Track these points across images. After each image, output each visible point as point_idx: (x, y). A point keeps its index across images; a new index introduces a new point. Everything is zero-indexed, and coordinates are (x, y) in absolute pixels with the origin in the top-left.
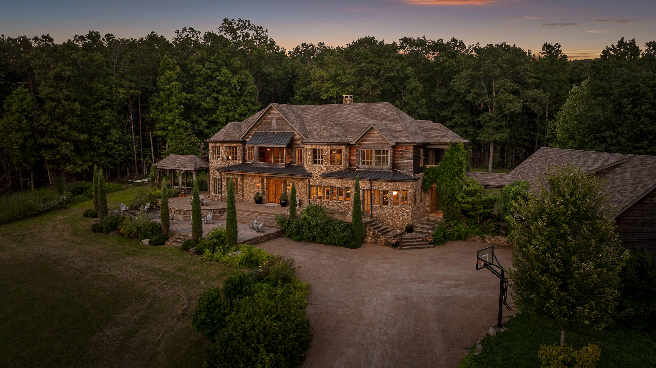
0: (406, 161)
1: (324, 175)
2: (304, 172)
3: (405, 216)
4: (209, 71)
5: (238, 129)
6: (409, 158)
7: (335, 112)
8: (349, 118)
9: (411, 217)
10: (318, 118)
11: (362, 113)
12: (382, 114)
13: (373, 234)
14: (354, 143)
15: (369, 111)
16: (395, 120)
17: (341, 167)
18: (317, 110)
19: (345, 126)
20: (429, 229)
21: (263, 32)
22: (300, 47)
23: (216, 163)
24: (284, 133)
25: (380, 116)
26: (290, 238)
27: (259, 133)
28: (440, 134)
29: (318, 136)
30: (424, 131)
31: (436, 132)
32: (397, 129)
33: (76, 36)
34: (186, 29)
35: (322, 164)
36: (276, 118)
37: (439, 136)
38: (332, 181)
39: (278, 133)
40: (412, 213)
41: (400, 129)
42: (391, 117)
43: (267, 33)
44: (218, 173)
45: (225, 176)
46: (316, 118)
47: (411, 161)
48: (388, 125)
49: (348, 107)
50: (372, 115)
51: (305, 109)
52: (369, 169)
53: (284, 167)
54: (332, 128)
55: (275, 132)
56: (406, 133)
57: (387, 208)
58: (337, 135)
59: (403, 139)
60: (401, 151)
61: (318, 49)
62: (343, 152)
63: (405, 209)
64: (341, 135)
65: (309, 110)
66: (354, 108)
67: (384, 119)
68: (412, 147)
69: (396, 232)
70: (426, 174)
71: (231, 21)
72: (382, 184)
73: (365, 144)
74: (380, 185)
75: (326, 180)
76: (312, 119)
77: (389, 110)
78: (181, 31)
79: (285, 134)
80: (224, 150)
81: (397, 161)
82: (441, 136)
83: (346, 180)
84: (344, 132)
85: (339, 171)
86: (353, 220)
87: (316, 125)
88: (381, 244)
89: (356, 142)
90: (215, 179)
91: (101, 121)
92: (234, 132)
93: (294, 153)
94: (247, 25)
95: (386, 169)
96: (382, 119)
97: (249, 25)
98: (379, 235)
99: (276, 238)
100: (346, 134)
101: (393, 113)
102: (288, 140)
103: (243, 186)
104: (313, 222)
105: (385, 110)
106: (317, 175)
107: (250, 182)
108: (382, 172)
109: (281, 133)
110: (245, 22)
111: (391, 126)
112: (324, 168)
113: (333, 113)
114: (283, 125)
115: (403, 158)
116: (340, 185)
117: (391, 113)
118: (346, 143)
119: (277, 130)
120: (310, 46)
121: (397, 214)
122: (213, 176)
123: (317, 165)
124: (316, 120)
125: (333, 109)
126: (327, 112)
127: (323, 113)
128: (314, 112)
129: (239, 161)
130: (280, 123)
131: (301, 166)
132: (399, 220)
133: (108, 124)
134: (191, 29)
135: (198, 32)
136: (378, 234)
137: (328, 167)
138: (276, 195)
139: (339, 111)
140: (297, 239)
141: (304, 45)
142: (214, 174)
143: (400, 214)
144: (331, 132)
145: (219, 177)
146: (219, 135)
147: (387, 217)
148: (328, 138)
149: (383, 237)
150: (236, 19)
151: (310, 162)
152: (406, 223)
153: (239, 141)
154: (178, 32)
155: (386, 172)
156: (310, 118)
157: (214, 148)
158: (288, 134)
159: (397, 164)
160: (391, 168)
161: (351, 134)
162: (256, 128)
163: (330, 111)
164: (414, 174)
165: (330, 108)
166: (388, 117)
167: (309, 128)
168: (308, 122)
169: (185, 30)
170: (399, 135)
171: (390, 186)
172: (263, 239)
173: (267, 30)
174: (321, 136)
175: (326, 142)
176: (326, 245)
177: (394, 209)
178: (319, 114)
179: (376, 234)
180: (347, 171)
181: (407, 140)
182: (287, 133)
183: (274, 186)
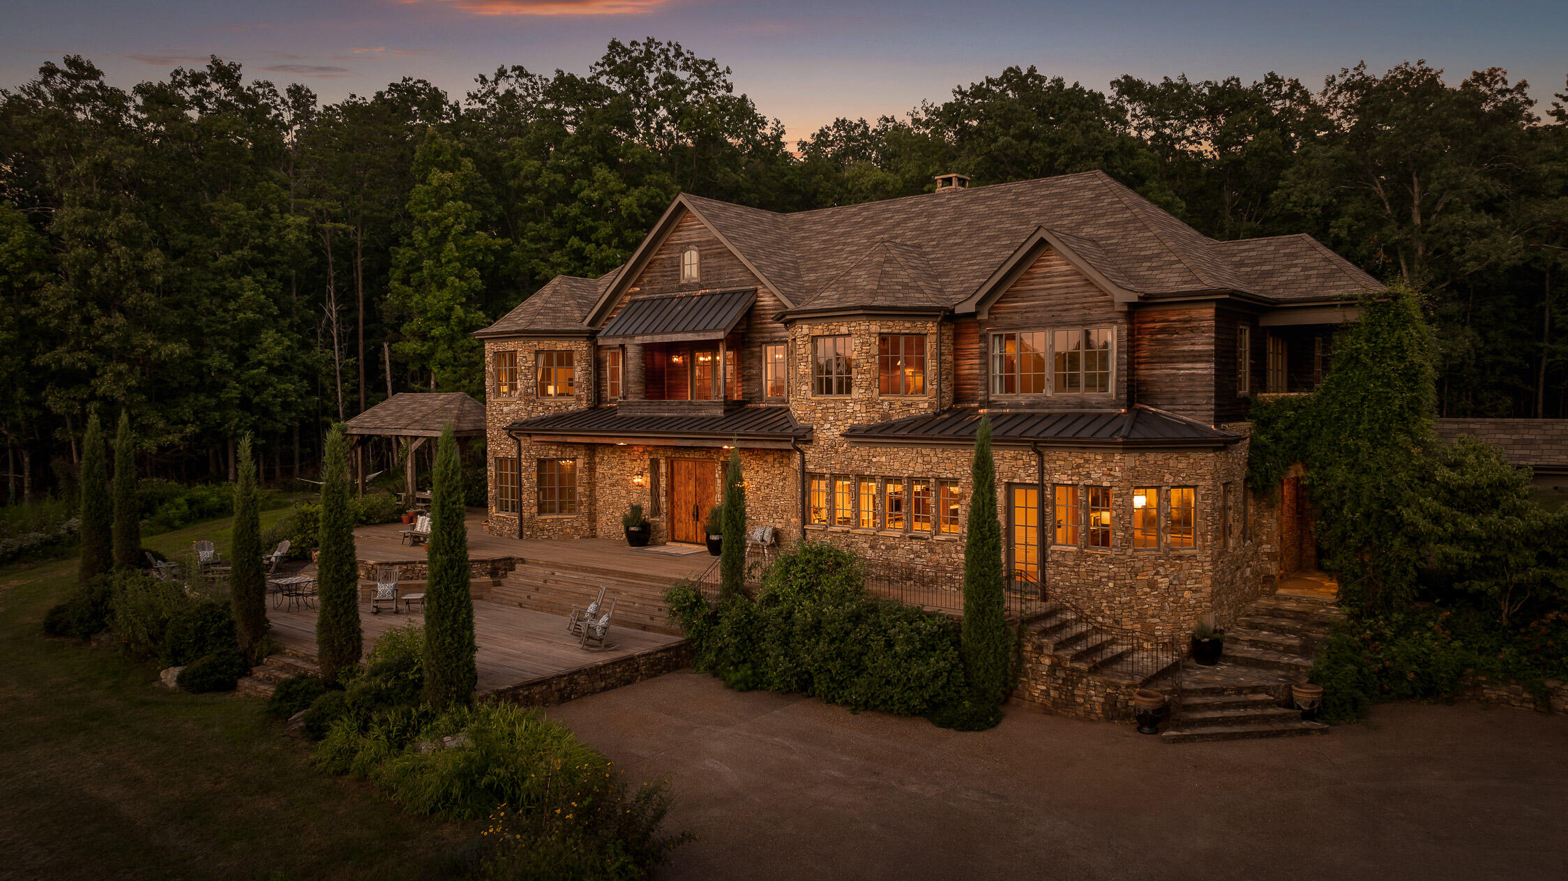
0: (1185, 368)
1: (856, 435)
2: (788, 425)
3: (1187, 594)
4: (560, 177)
5: (581, 297)
6: (1195, 357)
7: (905, 220)
8: (955, 233)
9: (1213, 596)
10: (844, 244)
11: (1002, 213)
12: (1077, 208)
13: (1053, 668)
14: (970, 307)
15: (1029, 204)
16: (1128, 222)
17: (923, 405)
18: (842, 221)
19: (938, 259)
20: (1288, 650)
21: (717, 75)
22: (828, 128)
23: (506, 409)
24: (723, 294)
25: (1068, 215)
26: (716, 675)
27: (644, 300)
28: (1312, 269)
29: (835, 290)
30: (1247, 265)
31: (1296, 265)
32: (1141, 249)
33: (177, 72)
34: (506, 71)
35: (849, 392)
36: (698, 244)
37: (1309, 277)
38: (886, 454)
39: (703, 295)
40: (1215, 582)
41: (1153, 248)
42: (1115, 212)
43: (729, 79)
44: (510, 441)
45: (532, 450)
46: (837, 245)
47: (1205, 369)
48: (1102, 239)
49: (949, 200)
50: (1039, 215)
51: (802, 221)
52: (1031, 406)
53: (719, 412)
54: (889, 261)
55: (693, 293)
56: (1179, 261)
57: (1111, 561)
58: (905, 286)
59: (1171, 281)
60: (1162, 330)
61: (880, 133)
62: (930, 345)
63: (1186, 565)
64: (920, 283)
65: (815, 223)
66: (973, 201)
67: (1085, 223)
68: (1209, 312)
69: (1148, 659)
70: (1264, 424)
71: (628, 46)
72: (1087, 461)
73: (1016, 311)
74: (1079, 466)
75: (864, 451)
76: (823, 249)
77: (1106, 194)
78: (491, 77)
79: (726, 298)
80: (529, 364)
81: (1143, 372)
82: (1318, 276)
83: (939, 451)
84: (935, 277)
85: (916, 420)
86: (967, 608)
87: (834, 266)
88: (1088, 717)
89: (980, 304)
90: (501, 462)
91: (232, 305)
92: (568, 305)
93: (756, 362)
94: (671, 54)
95: (1099, 405)
96: (1079, 225)
97: (678, 54)
98: (1081, 674)
99: (658, 673)
100: (942, 284)
101: (1120, 202)
102: (734, 314)
103: (592, 485)
104: (805, 612)
105: (1088, 194)
106: (829, 433)
107: (614, 471)
108: (1083, 415)
109: (713, 295)
110: (665, 46)
111: (1117, 244)
112: (857, 408)
113: (898, 224)
114: (720, 268)
115: (1171, 359)
116: (919, 468)
117: (1111, 203)
118: (939, 309)
119: (701, 287)
120: (857, 126)
121: (1153, 585)
122: (495, 452)
123: (830, 397)
124: (838, 251)
125: (898, 211)
126: (876, 224)
127: (861, 228)
128: (834, 226)
129: (579, 399)
130: (713, 262)
131: (781, 409)
132: (1162, 609)
133: (250, 315)
134: (520, 71)
135: (537, 77)
136: (1073, 670)
137: (870, 403)
138: (696, 517)
139: (919, 215)
140: (738, 682)
141: (840, 124)
142: (499, 445)
143: (1163, 582)
144: (884, 273)
145: (514, 453)
146: (520, 313)
147: (1110, 598)
148: (873, 294)
149: (1095, 680)
150: (642, 40)
151: (804, 388)
152: (1189, 625)
153: (580, 332)
154: (483, 80)
155: (1100, 415)
156: (816, 246)
157: (499, 355)
158: (737, 296)
159: (1145, 383)
160: (1124, 396)
161: (962, 282)
162: (634, 286)
163: (887, 219)
164: (1219, 420)
165: (888, 210)
166: (1104, 215)
167: (812, 276)
168: (810, 259)
169: (501, 73)
170: (1150, 269)
171: (1122, 470)
172: (603, 677)
173: (728, 68)
174: (846, 289)
175: (862, 308)
176: (854, 712)
177: (1138, 564)
178: (849, 232)
179: (1065, 669)
180: (946, 416)
181: (1186, 282)
182: (734, 293)
183: (692, 483)
